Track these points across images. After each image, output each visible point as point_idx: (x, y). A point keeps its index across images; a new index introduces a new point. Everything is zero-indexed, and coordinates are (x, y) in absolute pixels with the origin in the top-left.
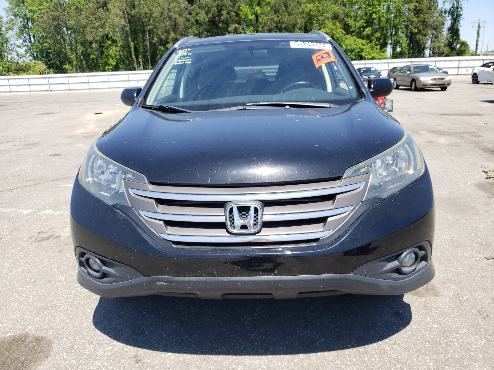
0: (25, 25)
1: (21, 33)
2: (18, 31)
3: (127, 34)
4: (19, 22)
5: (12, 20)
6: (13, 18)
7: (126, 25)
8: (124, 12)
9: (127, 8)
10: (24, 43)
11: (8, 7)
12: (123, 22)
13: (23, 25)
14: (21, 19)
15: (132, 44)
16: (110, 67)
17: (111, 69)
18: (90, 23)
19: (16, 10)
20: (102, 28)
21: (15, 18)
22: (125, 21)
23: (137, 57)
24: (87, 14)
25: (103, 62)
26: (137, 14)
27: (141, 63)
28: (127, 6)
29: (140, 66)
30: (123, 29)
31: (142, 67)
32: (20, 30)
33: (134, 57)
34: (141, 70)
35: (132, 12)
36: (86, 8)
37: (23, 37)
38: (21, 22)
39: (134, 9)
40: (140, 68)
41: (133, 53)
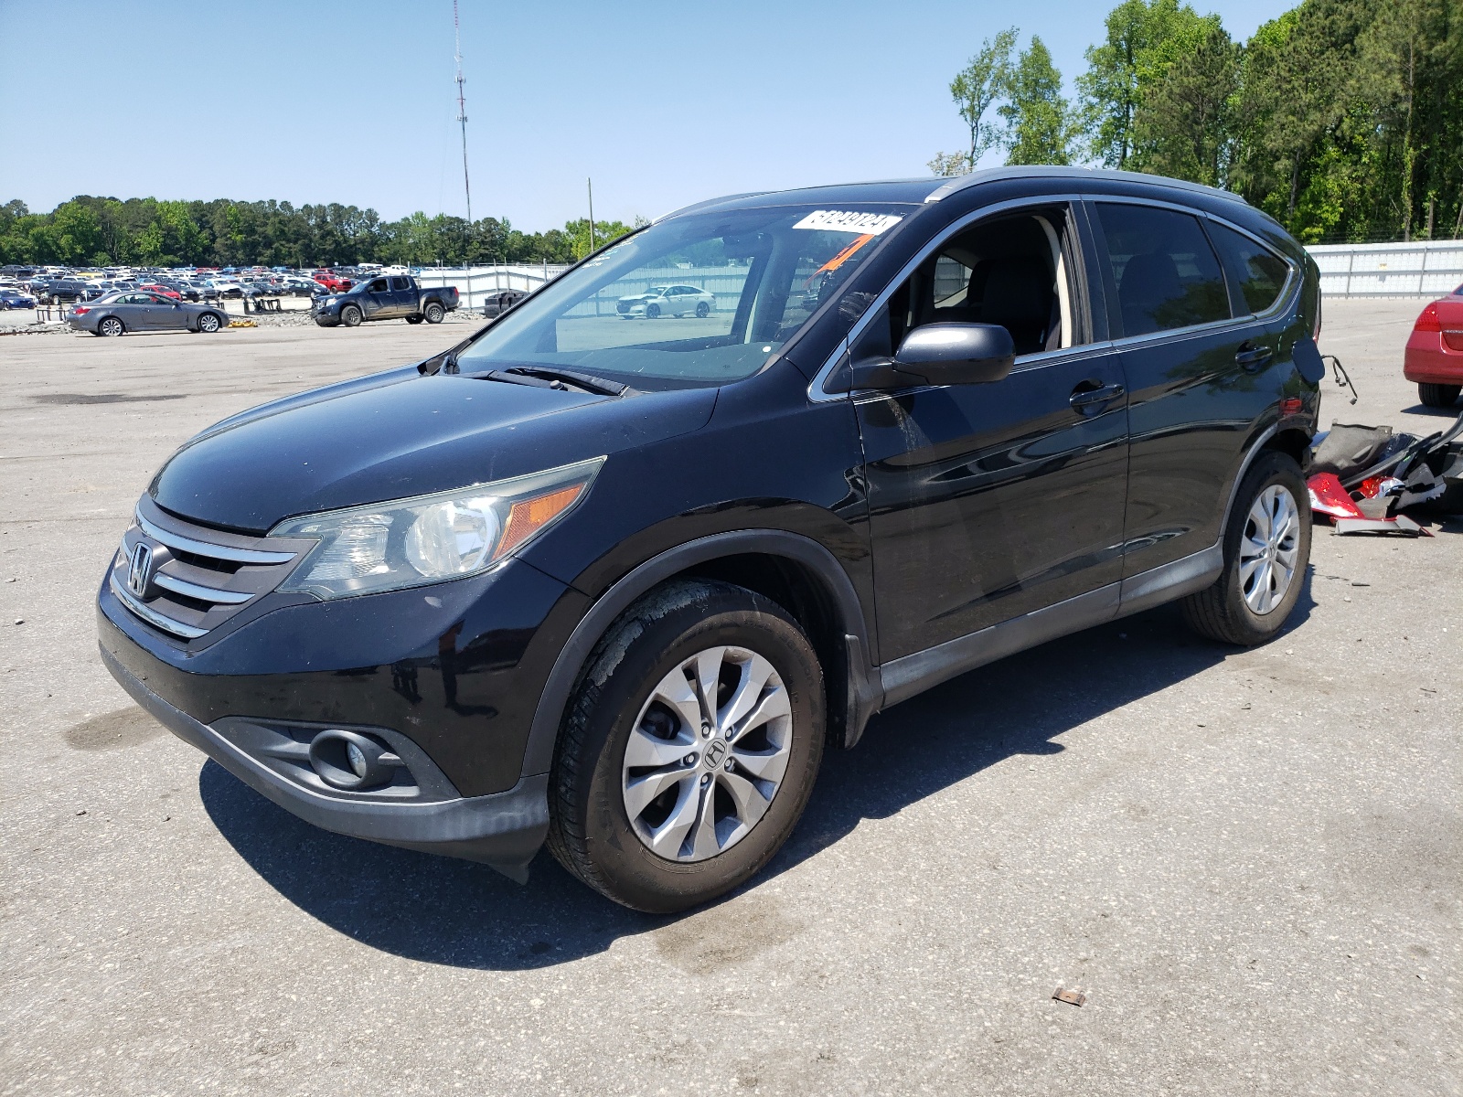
0: (1119, 119)
1: (1107, 138)
2: (1100, 137)
3: (1402, 123)
4: (1107, 112)
5: (1091, 107)
6: (1095, 100)
7: (1403, 94)
8: (1406, 54)
9: (1421, 38)
10: (1106, 166)
11: (1088, 74)
12: (1396, 84)
13: (1114, 118)
14: (1113, 104)
15: (1409, 156)
16: (1318, 230)
17: (1318, 235)
18: (1284, 97)
19: (1104, 81)
20: (1321, 110)
21: (1098, 100)
22: (1403, 82)
23: (1418, 197)
24: (1282, 73)
25: (1299, 214)
26: (1447, 57)
27: (1429, 217)
28: (1419, 33)
29: (1421, 227)
30: (1391, 107)
31: (1428, 229)
32: (1105, 133)
33: (1405, 196)
34: (1425, 238)
35: (1432, 52)
36: (1286, 54)
37: (1107, 152)
38: (1113, 110)
39: (1445, 40)
40: (1422, 233)
41: (1407, 182)
